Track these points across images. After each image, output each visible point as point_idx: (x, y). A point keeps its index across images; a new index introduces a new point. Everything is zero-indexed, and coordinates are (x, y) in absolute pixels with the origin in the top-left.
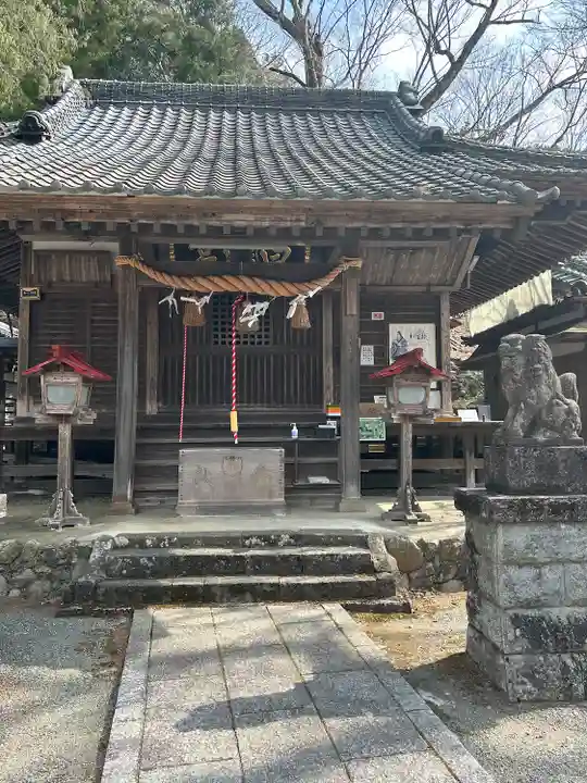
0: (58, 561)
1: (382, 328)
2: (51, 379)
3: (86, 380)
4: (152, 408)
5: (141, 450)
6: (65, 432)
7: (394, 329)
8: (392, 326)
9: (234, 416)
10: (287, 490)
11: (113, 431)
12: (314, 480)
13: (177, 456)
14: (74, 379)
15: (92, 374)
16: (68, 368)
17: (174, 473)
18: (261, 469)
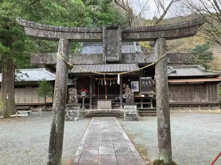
0: (84, 113)
1: (130, 82)
2: (82, 92)
3: (86, 92)
4: (94, 95)
5: (93, 101)
6: (84, 98)
7: (132, 82)
8: (131, 82)
9: (106, 96)
10: (112, 107)
11: (89, 99)
12: (117, 105)
13: (97, 102)
14: (85, 92)
15: (87, 91)
16: (84, 91)
17: (97, 104)
18: (108, 103)
